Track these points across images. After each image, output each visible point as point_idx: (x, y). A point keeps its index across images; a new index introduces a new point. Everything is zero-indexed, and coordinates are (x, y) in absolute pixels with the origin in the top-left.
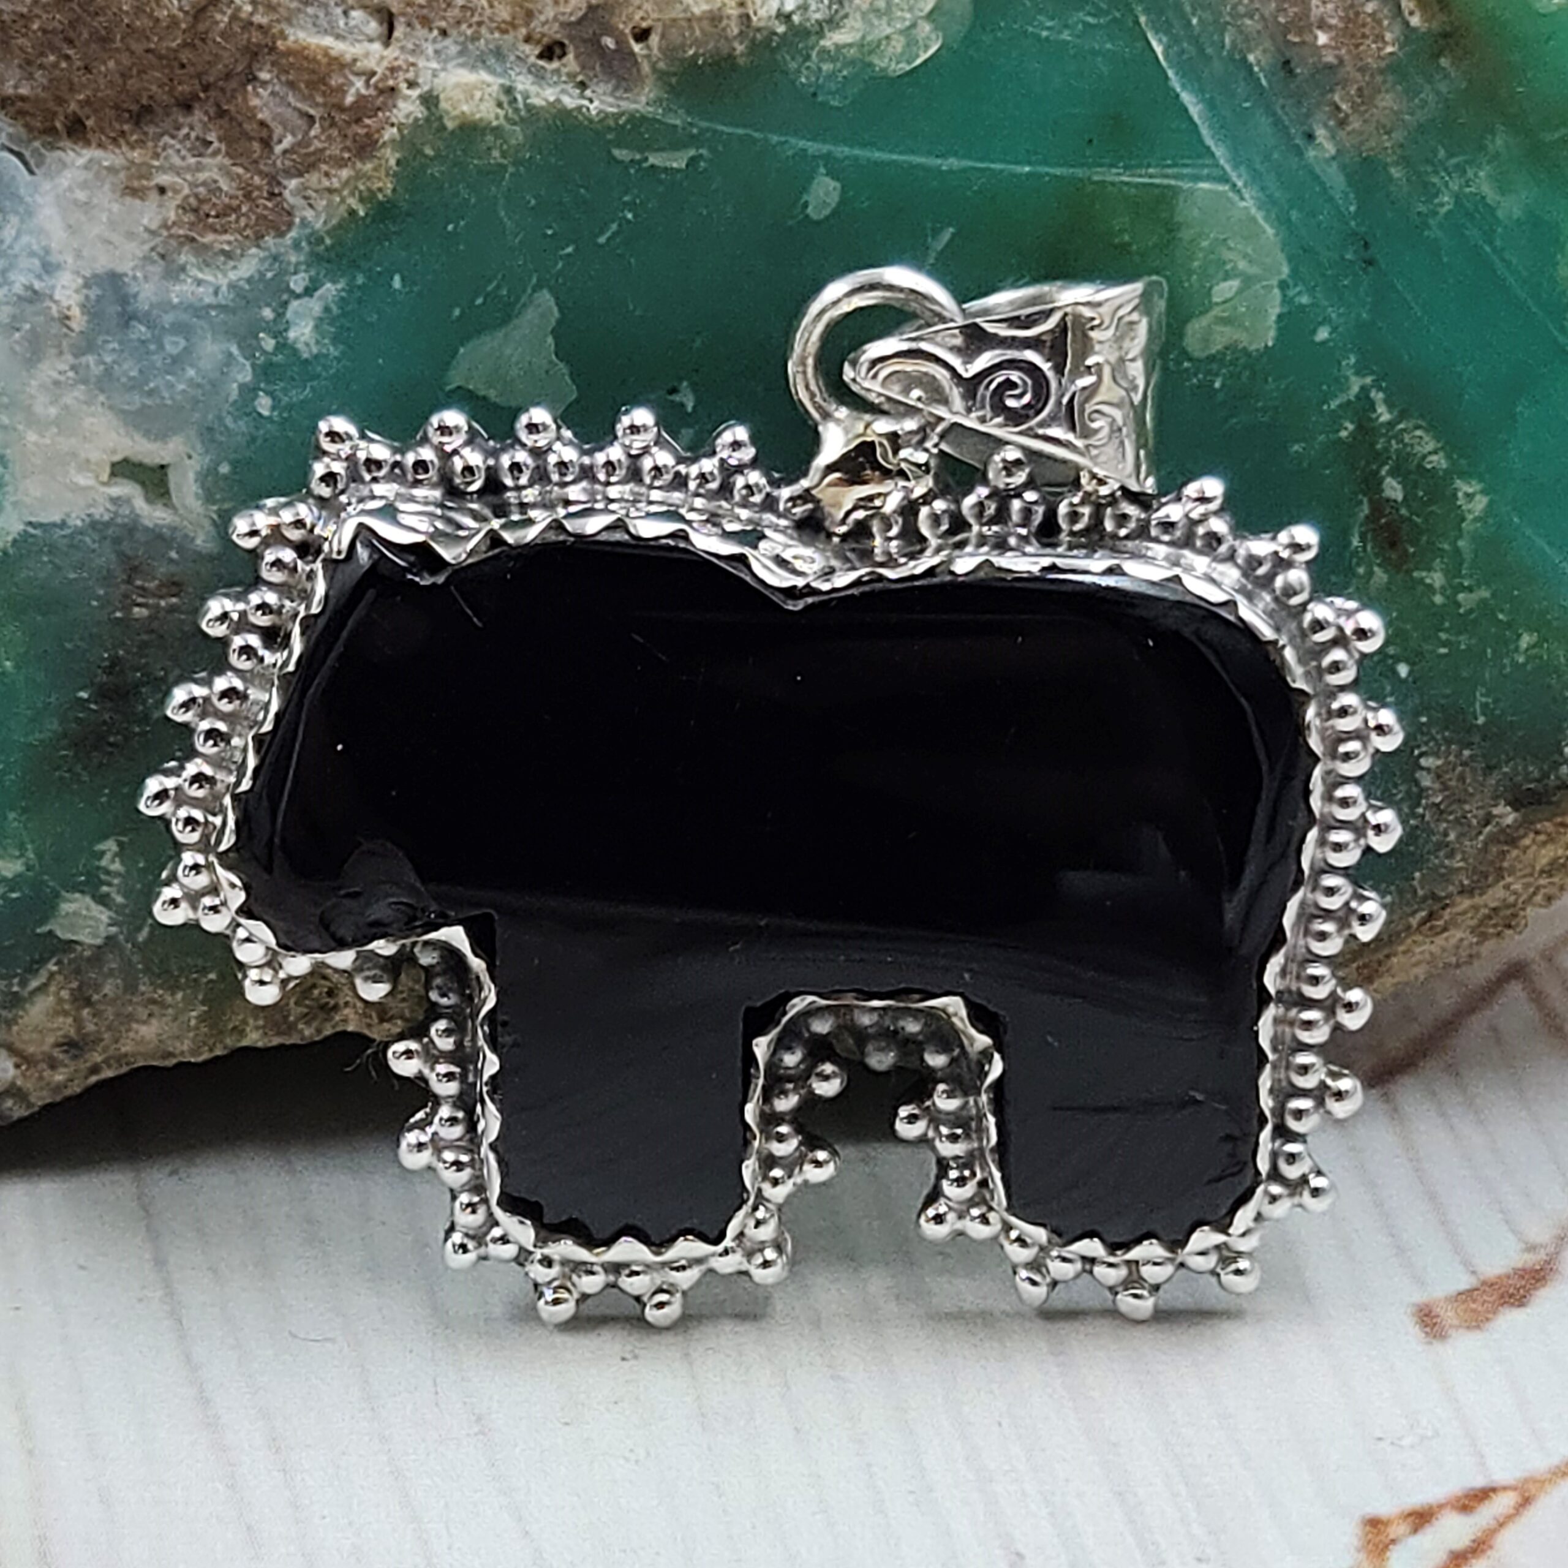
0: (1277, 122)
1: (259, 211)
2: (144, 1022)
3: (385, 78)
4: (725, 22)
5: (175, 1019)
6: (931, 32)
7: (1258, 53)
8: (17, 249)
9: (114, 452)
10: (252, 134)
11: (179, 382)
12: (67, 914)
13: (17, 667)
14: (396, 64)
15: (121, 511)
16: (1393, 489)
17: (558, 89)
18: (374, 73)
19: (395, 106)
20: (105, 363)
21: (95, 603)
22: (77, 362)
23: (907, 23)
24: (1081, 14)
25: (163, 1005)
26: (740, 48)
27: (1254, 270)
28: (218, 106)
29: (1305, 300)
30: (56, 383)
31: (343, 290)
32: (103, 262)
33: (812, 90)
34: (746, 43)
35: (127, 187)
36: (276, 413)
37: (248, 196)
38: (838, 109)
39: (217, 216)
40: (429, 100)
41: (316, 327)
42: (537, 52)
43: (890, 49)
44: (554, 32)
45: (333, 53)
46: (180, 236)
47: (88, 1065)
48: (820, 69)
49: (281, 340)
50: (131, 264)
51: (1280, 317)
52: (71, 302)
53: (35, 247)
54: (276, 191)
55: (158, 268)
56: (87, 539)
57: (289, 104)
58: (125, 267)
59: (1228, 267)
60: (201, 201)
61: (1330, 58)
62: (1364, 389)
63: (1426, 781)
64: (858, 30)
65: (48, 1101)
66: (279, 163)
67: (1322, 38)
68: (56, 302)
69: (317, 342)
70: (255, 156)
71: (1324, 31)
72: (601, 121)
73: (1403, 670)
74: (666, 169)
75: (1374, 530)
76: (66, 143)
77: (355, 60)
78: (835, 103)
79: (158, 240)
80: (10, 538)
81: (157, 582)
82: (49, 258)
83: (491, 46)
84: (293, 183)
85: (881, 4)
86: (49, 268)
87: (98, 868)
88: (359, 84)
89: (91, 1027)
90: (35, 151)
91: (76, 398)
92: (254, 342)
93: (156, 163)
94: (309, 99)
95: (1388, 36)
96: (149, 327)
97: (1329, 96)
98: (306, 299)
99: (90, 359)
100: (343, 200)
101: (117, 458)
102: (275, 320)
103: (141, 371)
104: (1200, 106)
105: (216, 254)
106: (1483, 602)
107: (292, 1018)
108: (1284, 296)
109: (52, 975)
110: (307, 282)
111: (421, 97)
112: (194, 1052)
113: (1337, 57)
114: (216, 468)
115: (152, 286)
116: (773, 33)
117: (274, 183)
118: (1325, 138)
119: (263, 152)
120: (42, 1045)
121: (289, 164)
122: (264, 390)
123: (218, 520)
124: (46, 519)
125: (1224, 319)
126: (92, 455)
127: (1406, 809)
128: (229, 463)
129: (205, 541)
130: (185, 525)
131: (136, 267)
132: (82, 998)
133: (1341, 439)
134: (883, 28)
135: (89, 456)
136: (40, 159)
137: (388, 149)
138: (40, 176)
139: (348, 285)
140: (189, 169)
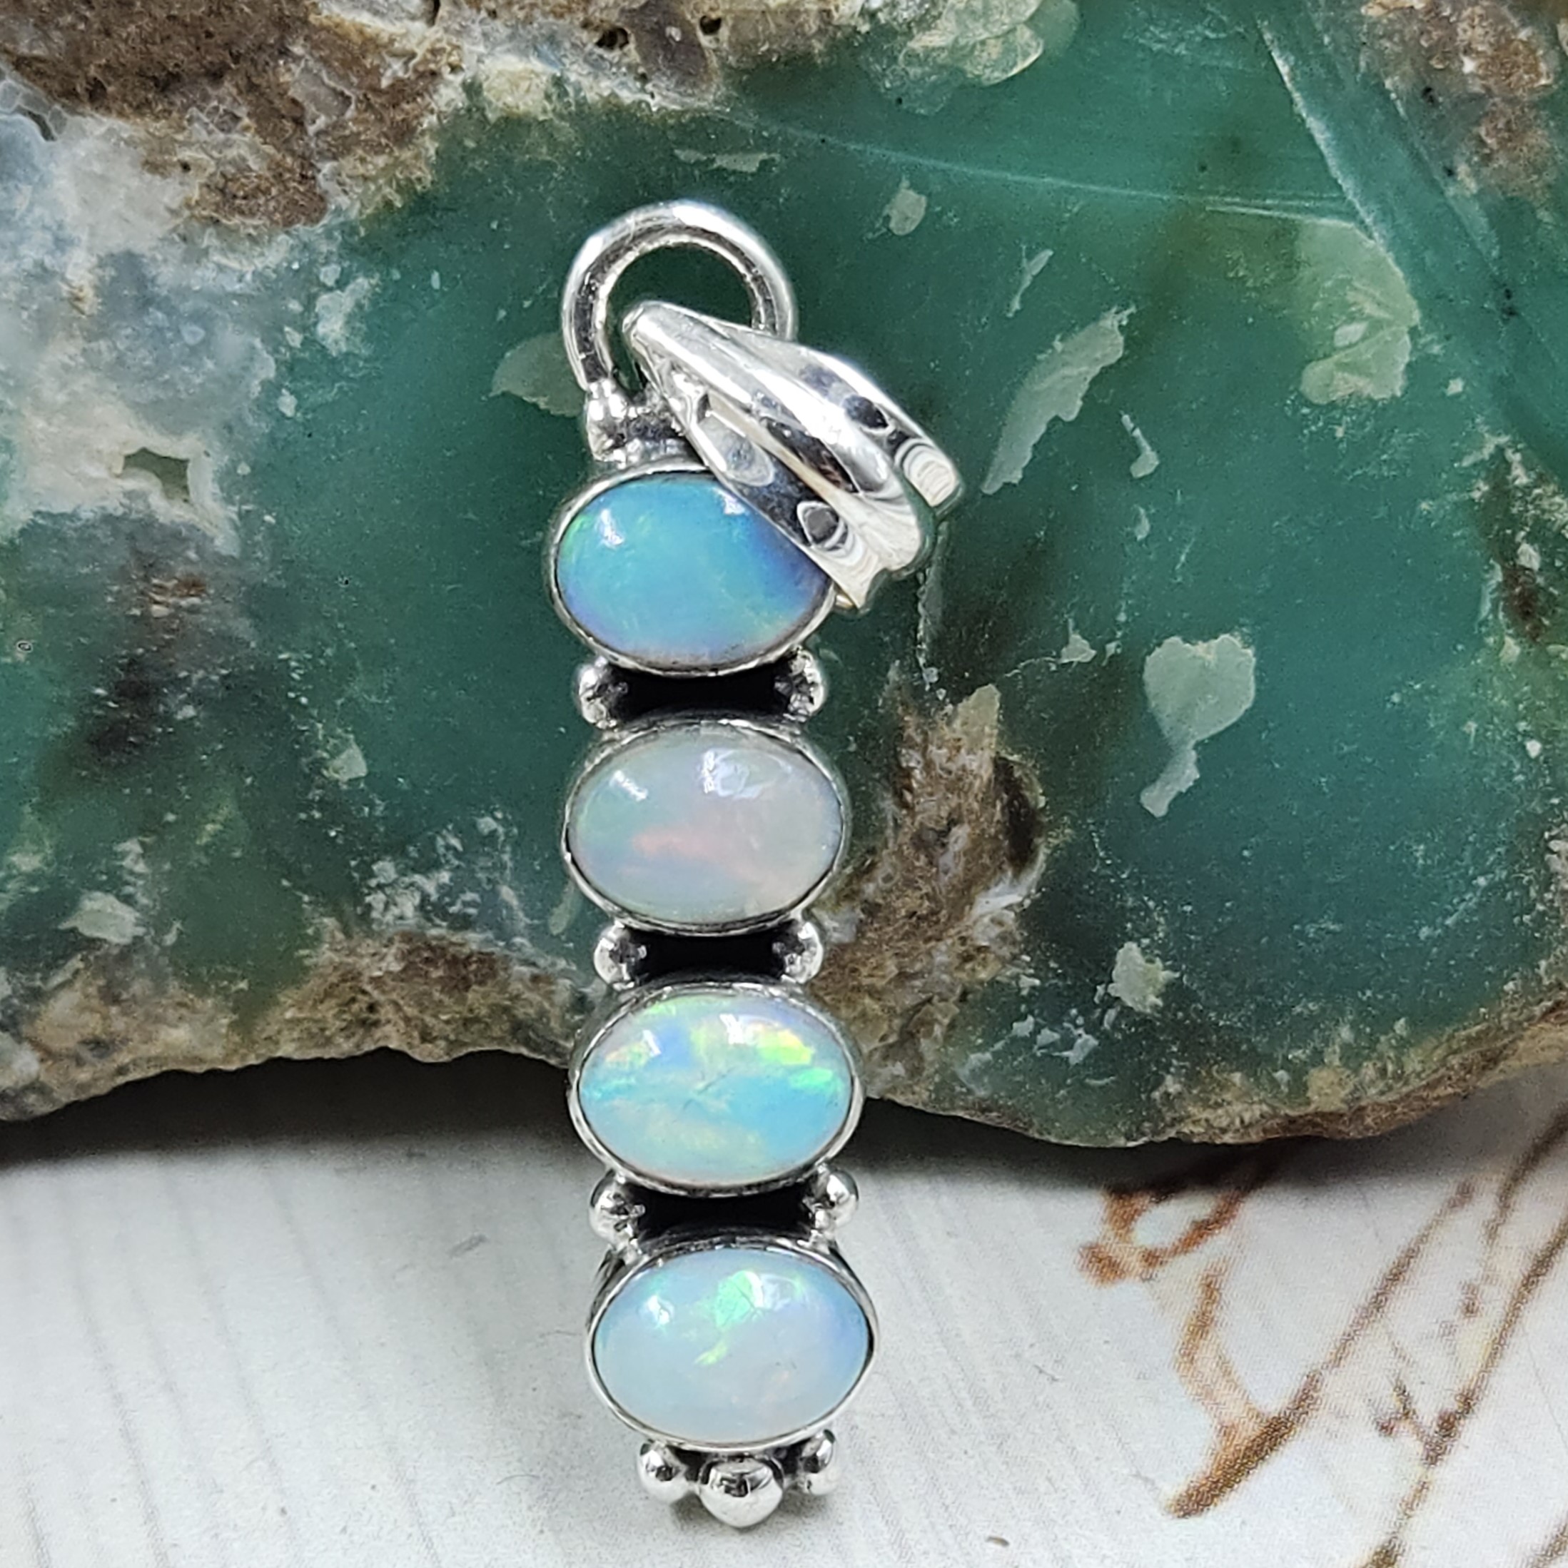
0: (1416, 156)
1: (288, 194)
2: (176, 1027)
3: (425, 61)
4: (803, 17)
5: (205, 1025)
6: (1032, 37)
7: (1396, 78)
8: (28, 222)
9: (125, 444)
10: (283, 112)
11: (196, 373)
12: (92, 911)
13: (30, 657)
14: (438, 46)
15: (135, 506)
16: (1530, 556)
17: (617, 81)
18: (413, 55)
19: (436, 91)
20: (119, 351)
21: (110, 599)
22: (86, 346)
23: (1005, 28)
24: (1199, 28)
25: (194, 1011)
26: (818, 46)
27: (1382, 314)
28: (249, 78)
29: (1436, 349)
30: (66, 368)
31: (377, 285)
32: (117, 241)
33: (895, 97)
34: (824, 40)
35: (147, 163)
36: (299, 415)
37: (279, 176)
38: (924, 117)
39: (245, 198)
40: (472, 89)
41: (347, 323)
42: (596, 40)
43: (985, 55)
44: (614, 18)
45: (369, 30)
46: (205, 218)
47: (115, 1066)
48: (907, 73)
49: (308, 335)
50: (154, 244)
51: (1409, 366)
52: (82, 282)
53: (48, 221)
54: (310, 173)
55: (179, 250)
56: (100, 533)
57: (323, 83)
58: (142, 246)
59: (1353, 309)
60: (227, 180)
61: (1476, 87)
62: (1500, 450)
63: (1557, 865)
64: (952, 33)
65: (73, 1099)
66: (313, 145)
67: (1469, 66)
68: (68, 283)
69: (348, 339)
70: (287, 135)
71: (1473, 59)
72: (663, 117)
73: (1534, 748)
74: (734, 172)
75: (1506, 599)
76: (88, 109)
77: (392, 41)
78: (922, 111)
79: (179, 221)
80: (18, 527)
81: (175, 582)
82: (62, 234)
83: (543, 31)
84: (327, 167)
85: (978, 5)
86: (61, 244)
88: (397, 66)
89: (119, 1024)
90: (56, 115)
91: (85, 386)
92: (279, 336)
93: (180, 137)
94: (343, 78)
95: (1543, 67)
96: (166, 314)
97: (1475, 130)
98: (339, 292)
99: (103, 344)
100: (379, 189)
101: (131, 450)
102: (302, 314)
103: (156, 361)
104: (1328, 135)
105: (241, 239)
107: (328, 1033)
108: (1415, 344)
109: (77, 972)
110: (337, 276)
111: (464, 84)
112: (226, 1059)
113: (1484, 86)
114: (235, 469)
115: (172, 269)
116: (856, 31)
117: (307, 165)
118: (1468, 176)
119: (295, 131)
120: (67, 1042)
121: (323, 146)
122: (288, 389)
123: (239, 523)
124: (56, 509)
125: (1347, 364)
126: (104, 445)
127: (1533, 894)
128: (249, 464)
129: (225, 542)
130: (204, 525)
131: (156, 248)
132: (111, 996)
133: (1473, 500)
134: (980, 32)
135: (101, 447)
136: (61, 126)
137: (427, 138)
138: (59, 142)
139: (383, 280)
140: (215, 146)
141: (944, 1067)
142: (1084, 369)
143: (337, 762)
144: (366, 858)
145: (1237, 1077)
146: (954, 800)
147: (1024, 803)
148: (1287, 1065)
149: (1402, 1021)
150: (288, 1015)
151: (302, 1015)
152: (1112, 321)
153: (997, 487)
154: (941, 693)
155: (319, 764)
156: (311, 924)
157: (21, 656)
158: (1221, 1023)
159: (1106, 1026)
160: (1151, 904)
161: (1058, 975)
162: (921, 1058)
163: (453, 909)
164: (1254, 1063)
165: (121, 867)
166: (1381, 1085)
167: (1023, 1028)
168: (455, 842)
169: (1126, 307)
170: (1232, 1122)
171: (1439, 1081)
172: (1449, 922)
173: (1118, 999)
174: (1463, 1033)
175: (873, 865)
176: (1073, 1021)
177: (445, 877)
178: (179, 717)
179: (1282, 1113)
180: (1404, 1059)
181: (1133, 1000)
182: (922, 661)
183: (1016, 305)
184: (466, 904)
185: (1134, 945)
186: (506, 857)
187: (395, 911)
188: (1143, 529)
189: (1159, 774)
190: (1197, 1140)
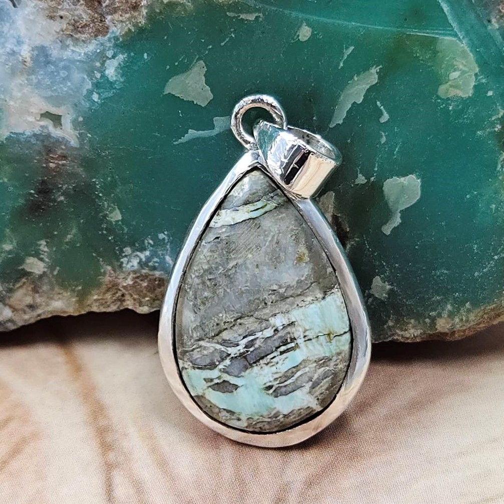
0: (478, 16)
1: (96, 26)
2: (57, 301)
5: (68, 300)
8: (8, 35)
9: (41, 109)
11: (65, 87)
12: (30, 263)
13: (9, 180)
15: (44, 131)
20: (38, 79)
21: (36, 161)
22: (28, 77)
25: (63, 295)
27: (465, 69)
29: (484, 81)
30: (21, 85)
31: (126, 57)
32: (38, 42)
35: (48, 16)
36: (99, 101)
37: (93, 21)
39: (81, 28)
41: (116, 70)
46: (67, 34)
47: (37, 313)
49: (102, 74)
50: (50, 43)
51: (475, 86)
52: (27, 56)
53: (16, 36)
54: (103, 20)
55: (59, 45)
56: (32, 140)
58: (47, 44)
59: (456, 67)
60: (76, 22)
65: (23, 324)
66: (104, 10)
68: (20, 55)
69: (116, 76)
70: (96, 7)
74: (247, 20)
79: (59, 35)
80: (5, 137)
81: (57, 156)
82: (20, 40)
84: (109, 17)
86: (19, 43)
87: (39, 249)
89: (38, 300)
91: (27, 91)
92: (93, 74)
93: (60, 7)
96: (55, 67)
97: (498, 7)
98: (113, 60)
99: (33, 77)
100: (127, 25)
101: (43, 112)
102: (100, 67)
103: (51, 82)
104: (448, 8)
105: (80, 42)
107: (108, 303)
108: (476, 79)
109: (24, 283)
110: (112, 54)
112: (74, 313)
114: (78, 119)
115: (56, 52)
117: (102, 17)
118: (495, 22)
119: (98, 5)
120: (21, 306)
121: (108, 10)
122: (96, 92)
123: (79, 136)
124: (17, 131)
125: (453, 86)
126: (34, 110)
128: (82, 117)
129: (74, 142)
130: (67, 137)
131: (52, 44)
132: (35, 290)
133: (495, 131)
135: (32, 111)
136: (19, 2)
137: (143, 9)
138: (19, 8)
139: (127, 55)
140: (71, 10)
142: (364, 86)
143: (112, 215)
144: (121, 247)
145: (412, 321)
147: (342, 229)
148: (429, 317)
149: (468, 303)
150: (95, 297)
151: (100, 298)
152: (374, 70)
153: (334, 125)
155: (105, 216)
156: (102, 268)
157: (6, 180)
158: (407, 303)
159: (369, 304)
160: (384, 264)
163: (150, 264)
164: (419, 316)
166: (461, 324)
168: (151, 242)
169: (379, 66)
170: (411, 335)
171: (480, 323)
172: (485, 270)
173: (373, 295)
174: (489, 307)
177: (148, 253)
178: (59, 200)
179: (427, 332)
180: (469, 316)
181: (378, 295)
183: (342, 65)
184: (154, 262)
185: (378, 278)
186: (168, 247)
187: (131, 264)
188: (383, 140)
189: (387, 222)
190: (399, 341)
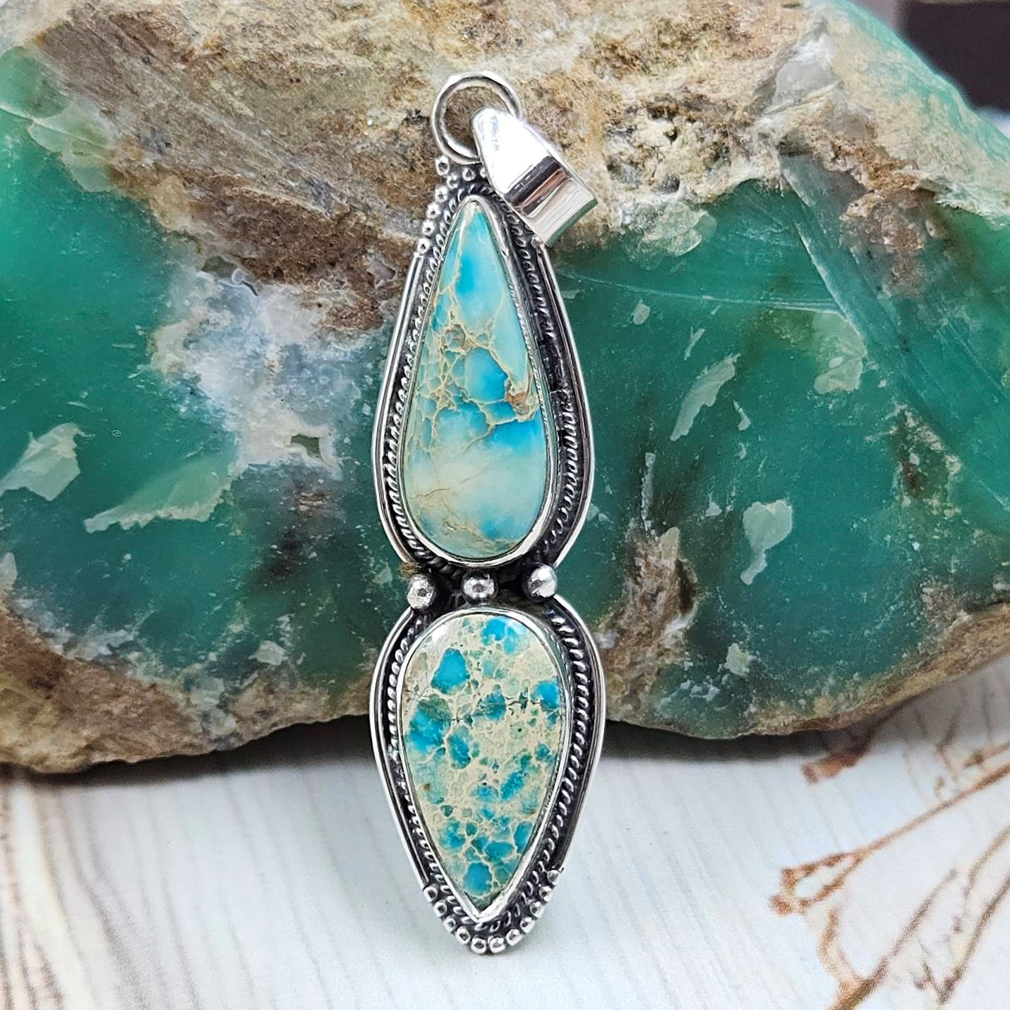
0: (864, 282)
1: (365, 316)
2: (300, 703)
4: (596, 229)
5: (315, 701)
6: (696, 235)
7: (855, 248)
8: (248, 332)
9: (293, 431)
10: (364, 279)
11: (326, 398)
12: (264, 650)
13: (243, 533)
15: (295, 460)
16: (915, 459)
20: (290, 389)
21: (282, 503)
22: (276, 387)
23: (685, 231)
24: (770, 228)
25: (309, 694)
27: (850, 353)
28: (348, 265)
29: (875, 367)
30: (266, 398)
32: (290, 341)
33: (637, 262)
34: (605, 238)
35: (303, 304)
36: (372, 414)
37: (361, 308)
38: (649, 271)
39: (346, 318)
43: (676, 243)
45: (404, 240)
46: (327, 329)
47: (272, 722)
48: (642, 252)
49: (375, 379)
50: (304, 341)
51: (862, 375)
52: (274, 359)
53: (257, 332)
54: (375, 306)
55: (317, 343)
56: (279, 473)
57: (383, 265)
58: (300, 343)
59: (837, 351)
60: (339, 311)
61: (890, 251)
62: (902, 412)
63: (926, 599)
64: (661, 234)
65: (251, 739)
66: (377, 293)
67: (887, 241)
68: (267, 359)
70: (365, 289)
71: (888, 238)
73: (916, 546)
75: (904, 479)
76: (273, 281)
78: (648, 269)
79: (317, 329)
80: (241, 472)
81: (312, 494)
82: (264, 337)
84: (384, 303)
85: (672, 221)
86: (263, 342)
89: (273, 704)
90: (258, 285)
91: (275, 405)
92: (363, 380)
93: (317, 292)
94: (393, 262)
95: (919, 241)
96: (311, 372)
97: (889, 269)
99: (283, 386)
101: (295, 434)
102: (373, 369)
103: (307, 393)
104: (826, 273)
105: (344, 338)
106: (956, 515)
108: (864, 366)
109: (255, 681)
112: (323, 717)
113: (893, 250)
114: (343, 440)
115: (314, 351)
116: (619, 234)
117: (374, 303)
118: (886, 289)
119: (369, 287)
120: (249, 712)
121: (381, 293)
122: (367, 403)
123: (343, 465)
124: (260, 463)
125: (834, 376)
126: (283, 432)
127: (915, 613)
128: (349, 438)
129: (336, 475)
130: (326, 467)
131: (306, 342)
132: (270, 691)
133: (889, 436)
134: (673, 233)
135: (281, 433)
136: (261, 288)
138: (261, 296)
140: (333, 295)
141: (650, 705)
142: (717, 382)
143: (380, 575)
144: (390, 620)
145: (782, 704)
146: (659, 580)
147: (687, 581)
148: (804, 697)
149: (856, 674)
150: (353, 694)
151: (359, 694)
152: (730, 360)
153: (677, 437)
154: (653, 532)
155: (373, 576)
156: (365, 652)
157: (239, 532)
158: (775, 679)
159: (723, 683)
160: (744, 625)
161: (700, 661)
162: (639, 701)
164: (789, 697)
165: (279, 629)
166: (847, 704)
167: (685, 686)
169: (736, 353)
170: (780, 725)
171: (871, 702)
172: (878, 627)
173: (728, 670)
175: (623, 612)
176: (708, 681)
178: (309, 557)
179: (801, 719)
180: (857, 691)
181: (736, 670)
182: (644, 518)
183: (688, 354)
185: (735, 645)
188: (743, 454)
189: (749, 565)
190: (764, 734)
